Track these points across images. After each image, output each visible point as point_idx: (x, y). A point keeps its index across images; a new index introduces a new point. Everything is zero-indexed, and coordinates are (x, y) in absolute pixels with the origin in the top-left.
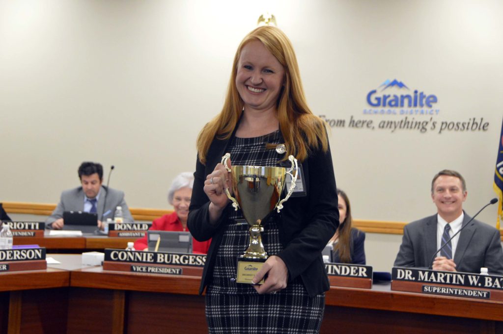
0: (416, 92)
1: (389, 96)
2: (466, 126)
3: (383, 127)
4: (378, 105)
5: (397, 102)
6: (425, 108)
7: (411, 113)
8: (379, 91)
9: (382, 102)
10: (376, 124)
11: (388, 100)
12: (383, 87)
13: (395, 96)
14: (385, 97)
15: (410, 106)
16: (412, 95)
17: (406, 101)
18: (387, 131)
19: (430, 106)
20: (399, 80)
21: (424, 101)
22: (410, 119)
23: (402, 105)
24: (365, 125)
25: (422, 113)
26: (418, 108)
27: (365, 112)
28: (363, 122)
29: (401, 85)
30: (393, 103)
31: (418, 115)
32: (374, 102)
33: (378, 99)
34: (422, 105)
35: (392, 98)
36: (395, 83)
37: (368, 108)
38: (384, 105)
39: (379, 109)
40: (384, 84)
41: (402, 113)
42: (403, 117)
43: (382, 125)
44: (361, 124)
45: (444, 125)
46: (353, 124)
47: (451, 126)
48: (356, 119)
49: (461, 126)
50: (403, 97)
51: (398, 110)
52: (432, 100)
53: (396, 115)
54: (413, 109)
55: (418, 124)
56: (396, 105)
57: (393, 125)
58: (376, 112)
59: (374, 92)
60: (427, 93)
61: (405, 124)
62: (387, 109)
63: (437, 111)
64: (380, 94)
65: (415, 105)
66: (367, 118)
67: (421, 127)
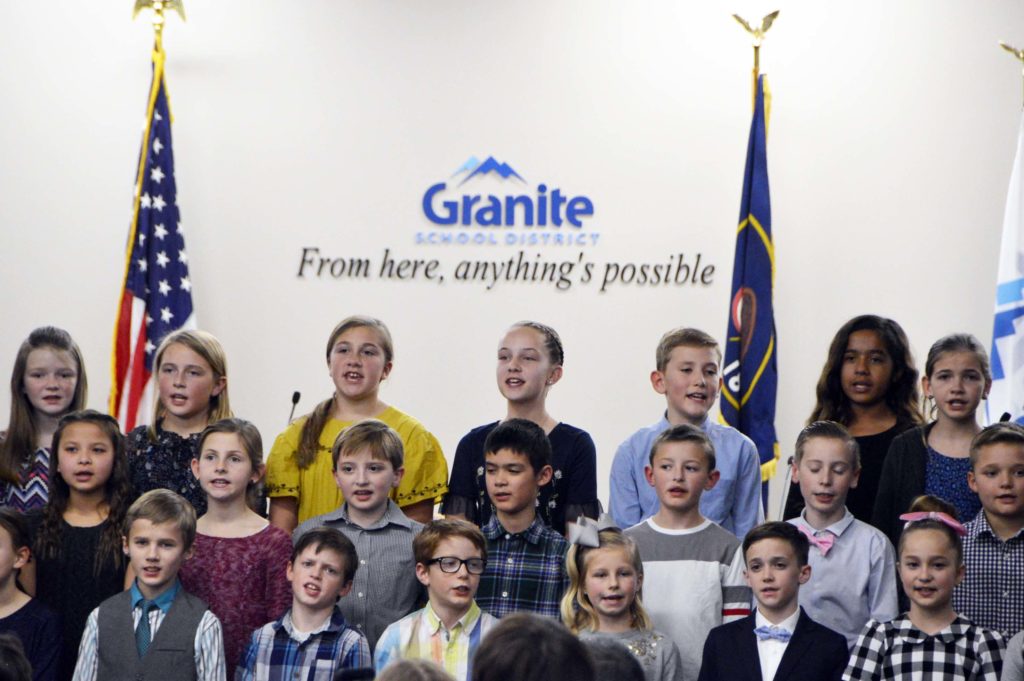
0: (542, 188)
1: (477, 199)
2: (663, 274)
3: (465, 276)
4: (451, 221)
5: (498, 213)
6: (566, 229)
7: (533, 241)
8: (451, 185)
9: (462, 212)
10: (447, 270)
11: (475, 209)
12: (463, 176)
13: (492, 198)
14: (468, 202)
15: (529, 221)
16: (534, 197)
17: (519, 211)
18: (475, 286)
19: (578, 224)
20: (500, 160)
21: (563, 209)
22: (530, 258)
23: (510, 221)
24: (421, 270)
25: (559, 239)
26: (550, 228)
27: (420, 239)
28: (416, 265)
29: (505, 171)
30: (488, 216)
31: (549, 244)
32: (443, 213)
33: (451, 206)
34: (557, 222)
35: (484, 203)
36: (489, 166)
37: (429, 228)
38: (467, 221)
39: (456, 230)
40: (465, 169)
41: (511, 240)
42: (512, 253)
43: (463, 274)
44: (410, 271)
45: (612, 272)
46: (390, 268)
47: (628, 273)
48: (398, 257)
49: (650, 274)
50: (511, 202)
51: (500, 232)
52: (580, 209)
53: (498, 244)
54: (535, 230)
55: (549, 268)
56: (496, 221)
57: (490, 272)
58: (446, 240)
59: (440, 187)
60: (569, 194)
61: (520, 269)
62: (474, 229)
63: (595, 237)
64: (454, 194)
65: (542, 222)
66: (426, 254)
67: (557, 276)
